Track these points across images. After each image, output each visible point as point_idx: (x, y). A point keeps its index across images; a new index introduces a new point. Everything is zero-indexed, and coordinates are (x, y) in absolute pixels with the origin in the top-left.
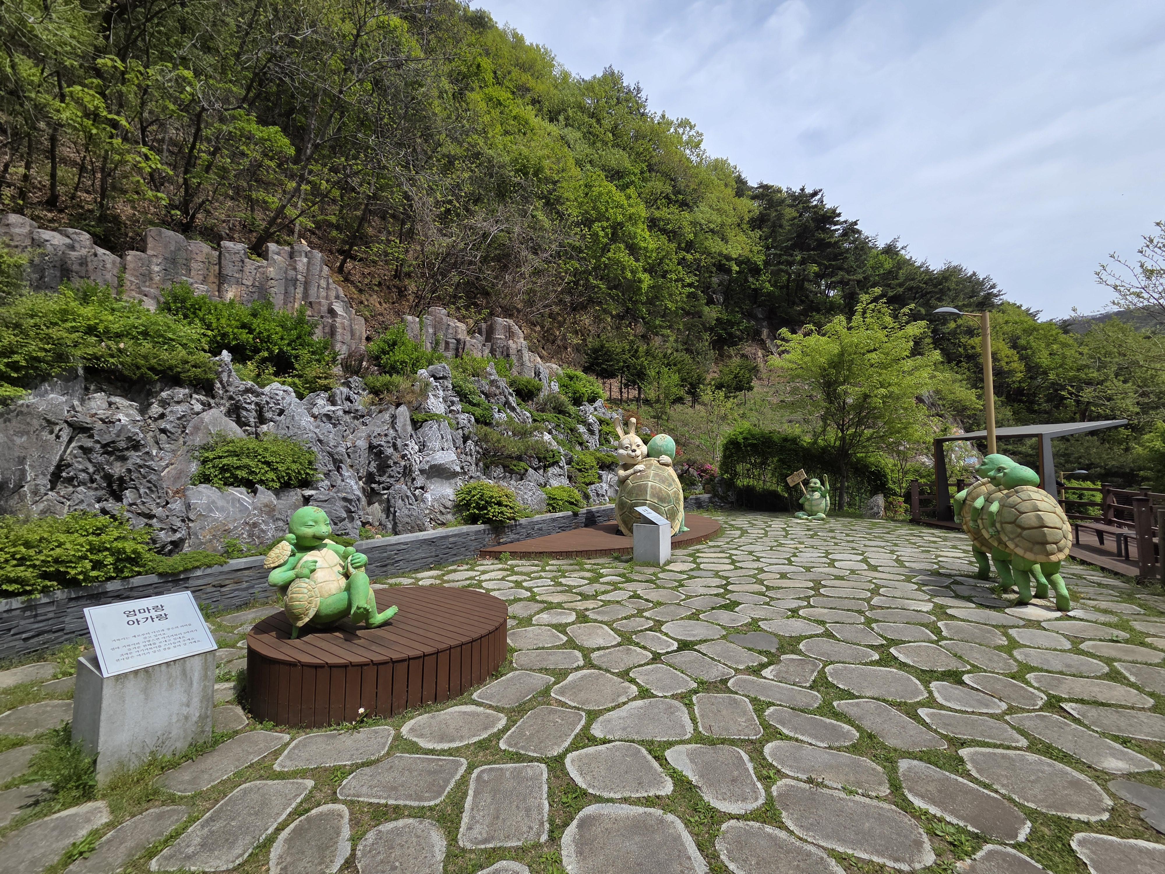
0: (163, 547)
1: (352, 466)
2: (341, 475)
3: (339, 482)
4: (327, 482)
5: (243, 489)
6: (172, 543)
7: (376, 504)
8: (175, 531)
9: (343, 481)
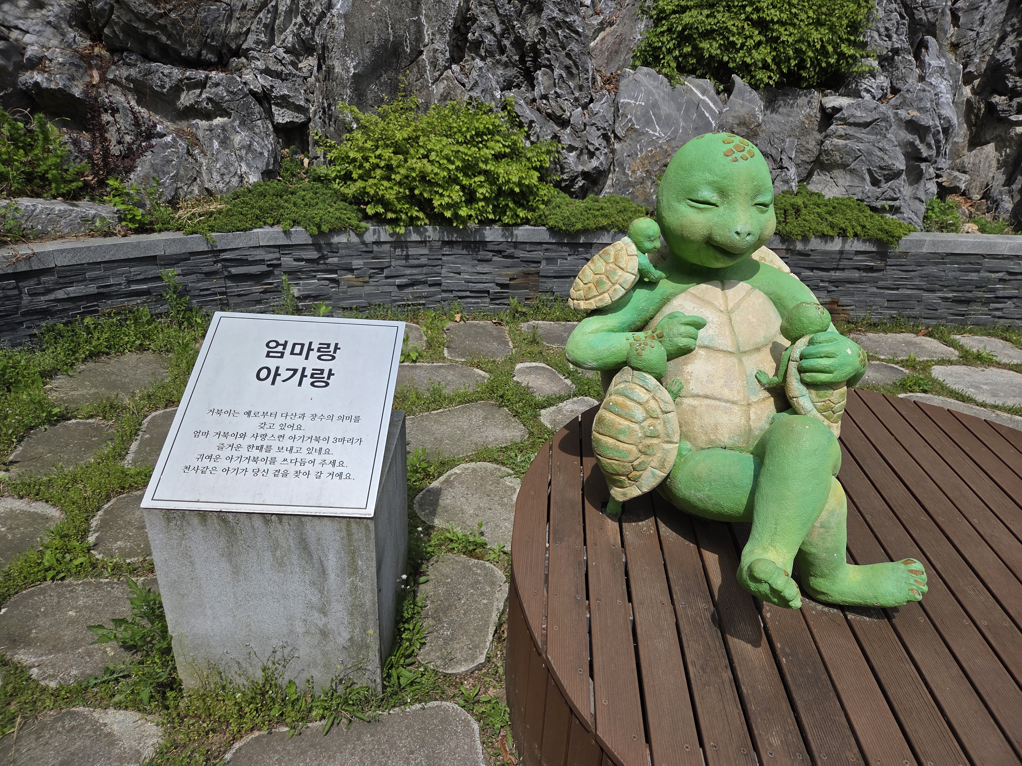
0: (573, 180)
1: (955, 46)
2: (921, 64)
3: (912, 80)
4: (883, 80)
5: (708, 83)
6: (585, 175)
7: (990, 148)
8: (591, 155)
9: (922, 79)
